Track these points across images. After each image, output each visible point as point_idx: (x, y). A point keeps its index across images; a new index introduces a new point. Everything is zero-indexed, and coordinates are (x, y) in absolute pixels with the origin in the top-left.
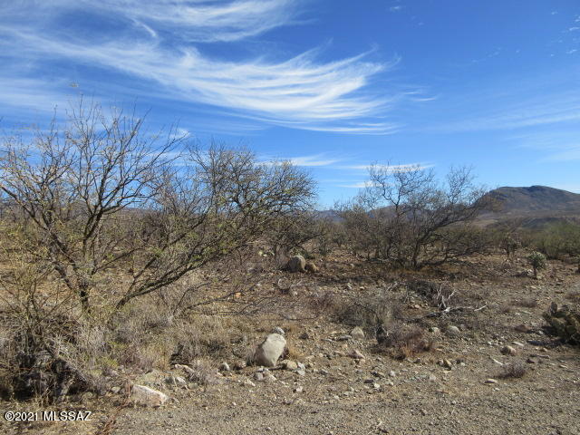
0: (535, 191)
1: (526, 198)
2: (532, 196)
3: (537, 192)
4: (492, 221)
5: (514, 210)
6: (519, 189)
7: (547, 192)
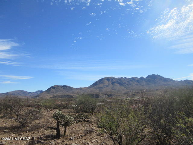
0: (64, 87)
1: (62, 89)
2: (63, 88)
3: (65, 87)
4: (52, 96)
5: (58, 93)
6: (60, 86)
7: (67, 87)
